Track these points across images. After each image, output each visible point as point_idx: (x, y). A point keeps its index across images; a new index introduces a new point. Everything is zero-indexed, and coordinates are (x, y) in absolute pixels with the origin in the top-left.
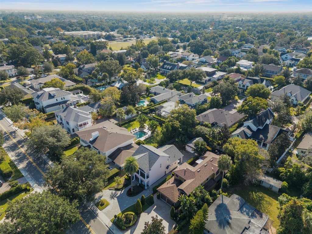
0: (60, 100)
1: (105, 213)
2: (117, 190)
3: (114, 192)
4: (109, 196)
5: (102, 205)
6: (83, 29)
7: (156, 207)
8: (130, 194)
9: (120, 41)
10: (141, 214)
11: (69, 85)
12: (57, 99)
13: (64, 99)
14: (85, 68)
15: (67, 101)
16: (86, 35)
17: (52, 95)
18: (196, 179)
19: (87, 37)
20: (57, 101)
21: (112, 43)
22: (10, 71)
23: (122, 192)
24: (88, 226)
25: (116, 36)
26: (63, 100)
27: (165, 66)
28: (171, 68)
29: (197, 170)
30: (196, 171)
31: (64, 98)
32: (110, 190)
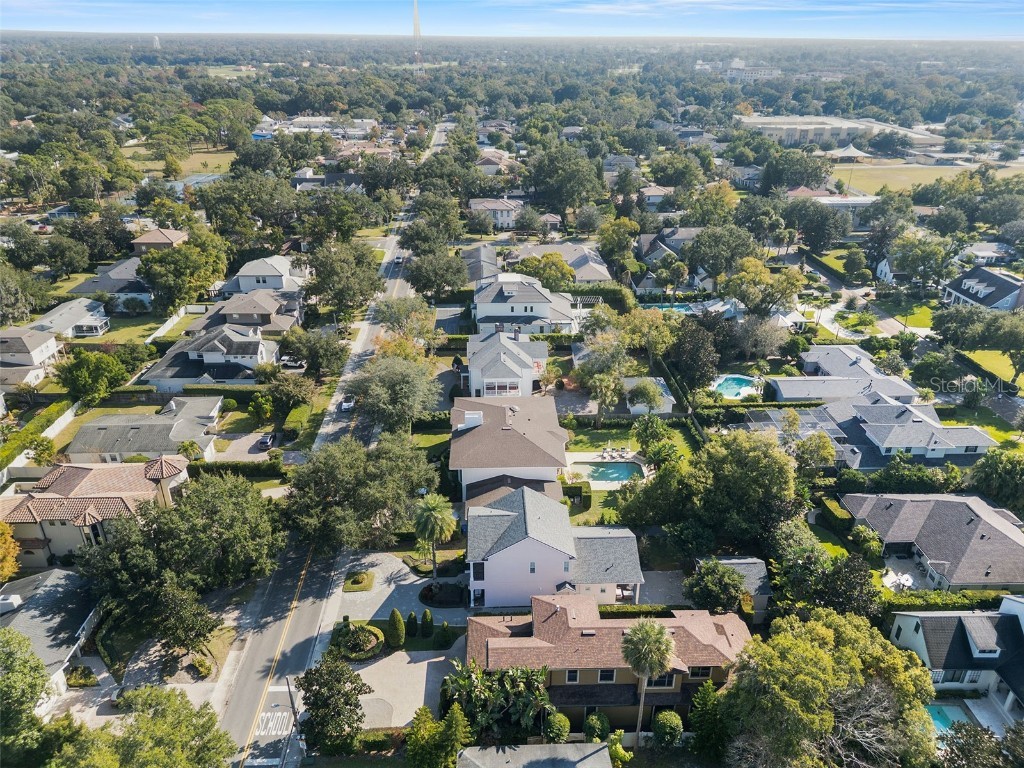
0: (519, 311)
1: (343, 601)
2: (415, 570)
3: (407, 569)
4: (388, 574)
5: (356, 582)
6: (829, 110)
7: (442, 658)
8: (427, 596)
9: (922, 160)
10: (397, 650)
11: (588, 279)
12: (512, 308)
13: (532, 310)
14: (676, 237)
15: (536, 318)
16: (807, 131)
17: (506, 294)
18: (555, 648)
19: (811, 136)
20: (512, 311)
21: (885, 164)
22: (505, 213)
23: (419, 582)
24: (295, 604)
25: (915, 142)
26: (529, 313)
27: (969, 283)
28: (987, 296)
29: (585, 629)
30: (579, 629)
31: (532, 308)
32: (404, 561)
